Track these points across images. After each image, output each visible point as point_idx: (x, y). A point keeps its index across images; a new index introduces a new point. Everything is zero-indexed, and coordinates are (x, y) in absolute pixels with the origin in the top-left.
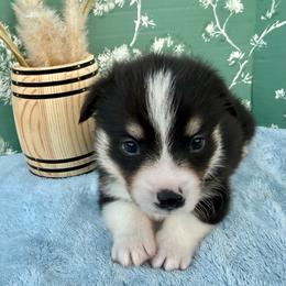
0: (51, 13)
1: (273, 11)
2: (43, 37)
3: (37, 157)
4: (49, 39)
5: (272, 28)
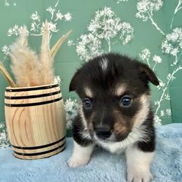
0: (33, 53)
1: (177, 61)
2: (28, 66)
3: (22, 146)
4: (31, 69)
5: (177, 70)
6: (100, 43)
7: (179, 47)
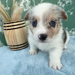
6: (30, 2)
7: (66, 3)
